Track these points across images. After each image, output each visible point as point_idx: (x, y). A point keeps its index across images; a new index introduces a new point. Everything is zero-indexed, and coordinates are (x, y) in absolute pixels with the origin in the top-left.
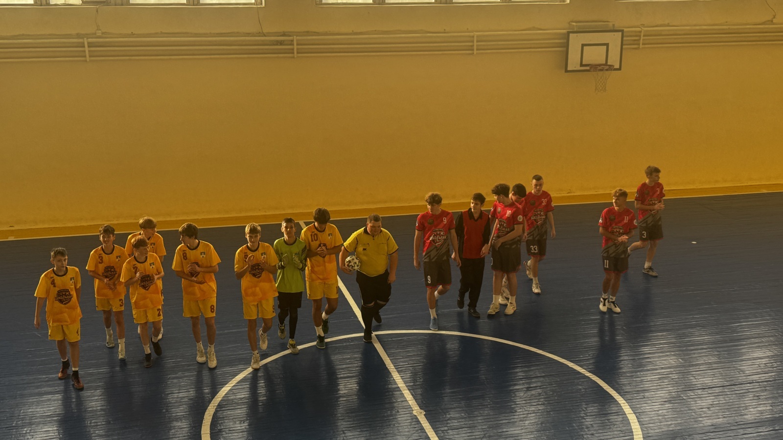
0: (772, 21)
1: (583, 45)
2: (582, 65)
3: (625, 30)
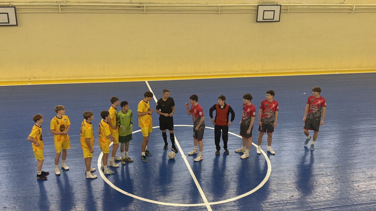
0: (343, 3)
1: (264, 11)
2: (263, 19)
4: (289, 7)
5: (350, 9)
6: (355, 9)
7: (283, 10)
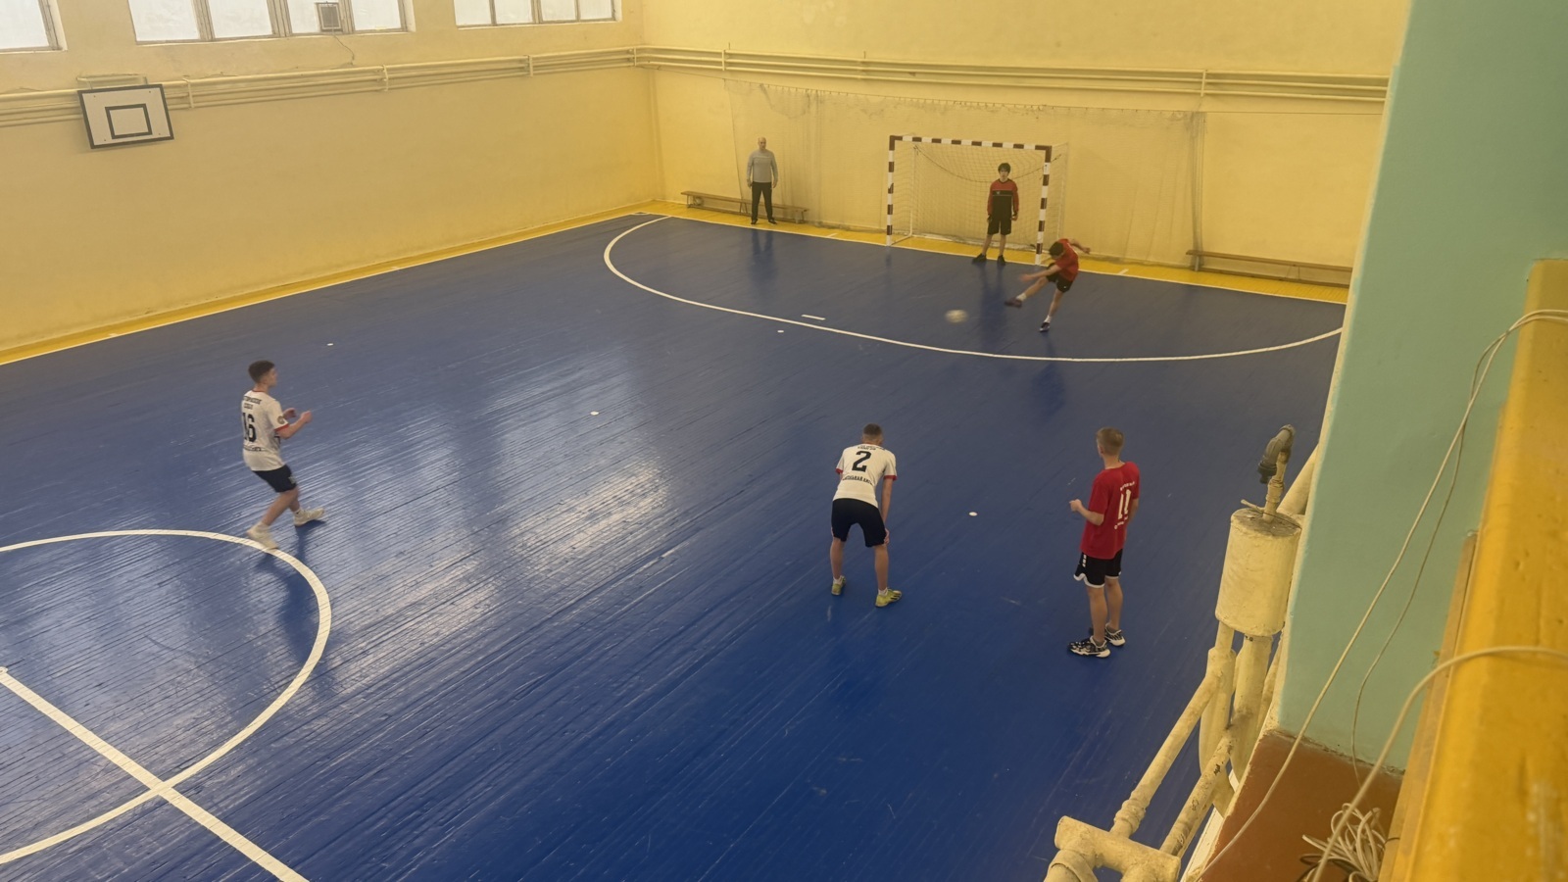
0: (354, 63)
1: (108, 109)
2: (114, 137)
3: (163, 83)
4: (190, 89)
5: (375, 80)
6: (390, 79)
7: (175, 101)
